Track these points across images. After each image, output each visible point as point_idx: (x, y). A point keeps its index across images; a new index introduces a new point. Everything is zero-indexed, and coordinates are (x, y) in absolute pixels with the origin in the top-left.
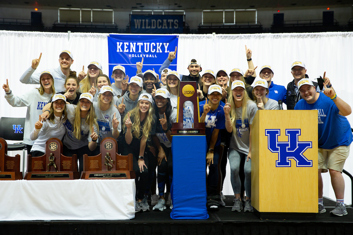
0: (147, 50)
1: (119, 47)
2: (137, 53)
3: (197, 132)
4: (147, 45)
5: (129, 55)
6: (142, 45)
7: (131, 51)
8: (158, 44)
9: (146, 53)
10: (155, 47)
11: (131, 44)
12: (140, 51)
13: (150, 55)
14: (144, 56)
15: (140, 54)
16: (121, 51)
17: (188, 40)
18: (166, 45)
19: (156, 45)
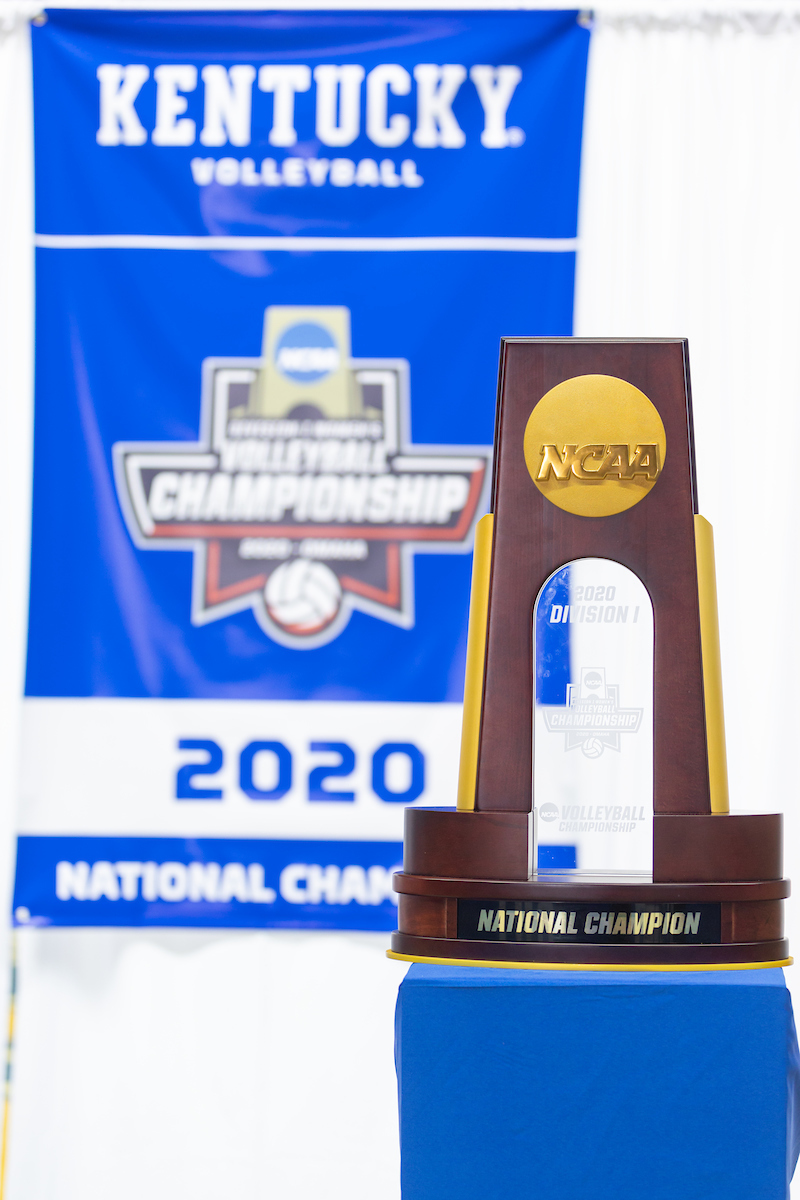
0: (337, 126)
2: (259, 148)
3: (693, 923)
4: (338, 85)
5: (198, 165)
6: (301, 83)
7: (212, 137)
8: (426, 73)
9: (330, 153)
10: (404, 105)
12: (283, 133)
13: (368, 167)
14: (319, 172)
15: (281, 155)
16: (135, 135)
18: (495, 83)
19: (415, 83)
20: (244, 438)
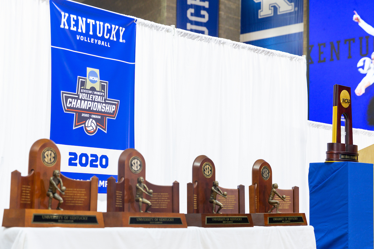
0: (100, 33)
1: (64, 20)
2: (87, 35)
4: (100, 25)
5: (77, 36)
6: (94, 23)
7: (80, 30)
8: (113, 26)
9: (99, 38)
10: (109, 31)
11: (80, 18)
12: (91, 33)
13: (103, 42)
14: (96, 41)
15: (91, 37)
16: (67, 27)
17: (147, 28)
18: (122, 30)
19: (111, 27)
20: (83, 93)
